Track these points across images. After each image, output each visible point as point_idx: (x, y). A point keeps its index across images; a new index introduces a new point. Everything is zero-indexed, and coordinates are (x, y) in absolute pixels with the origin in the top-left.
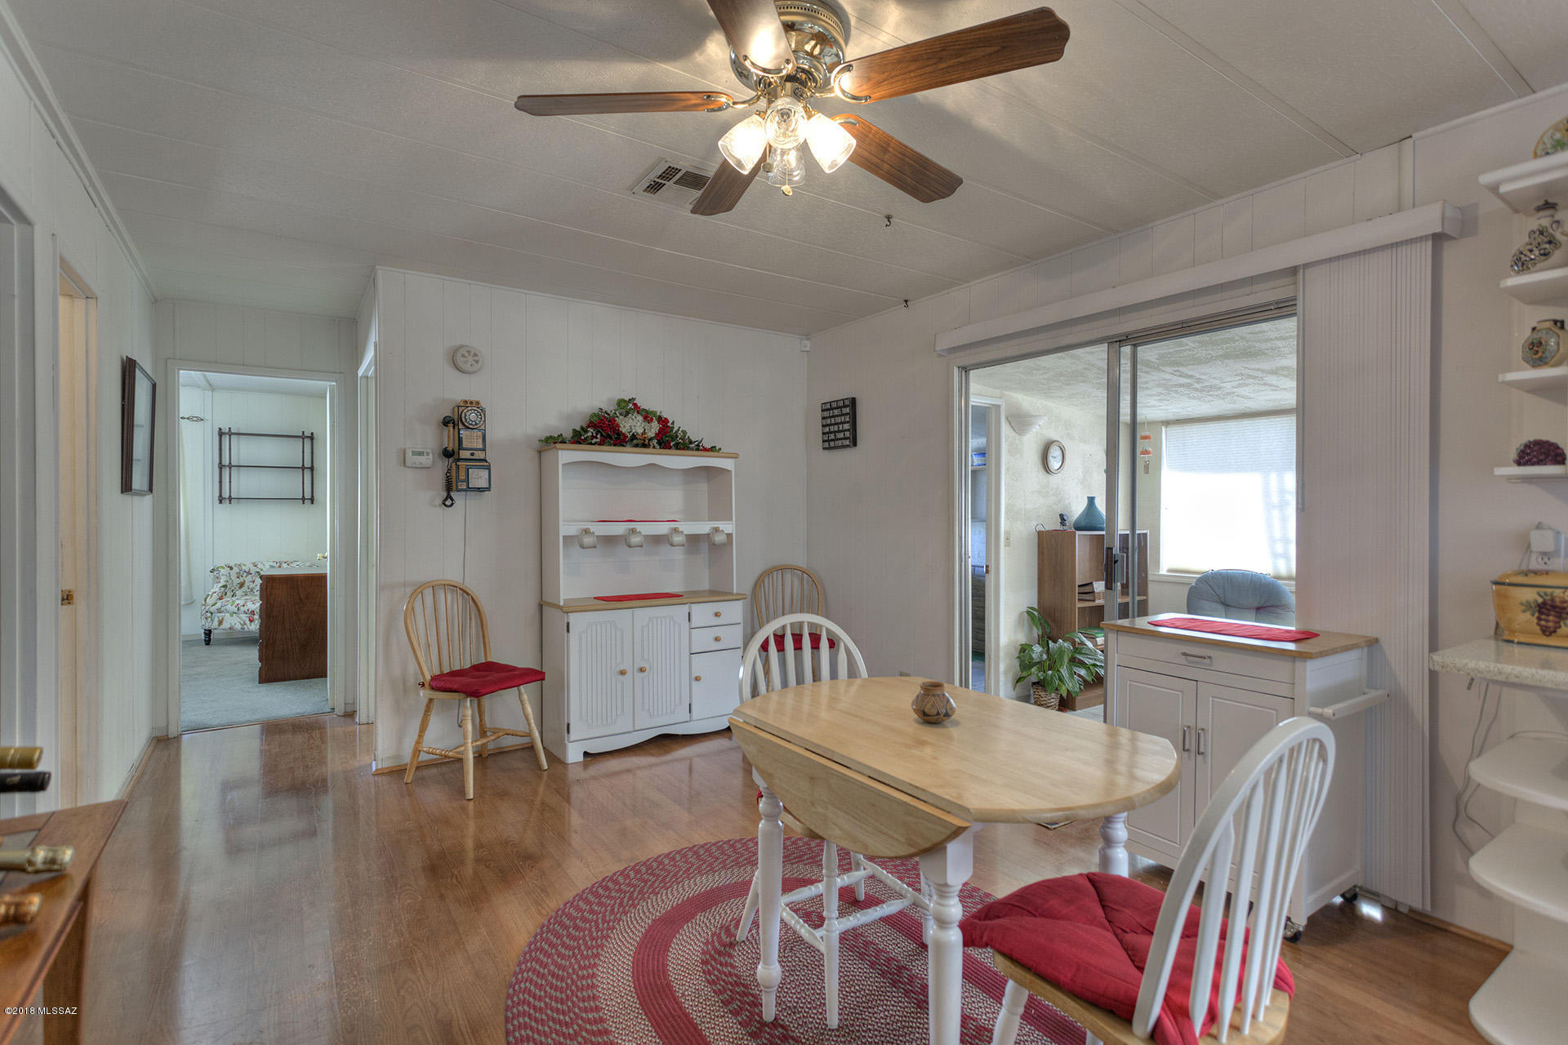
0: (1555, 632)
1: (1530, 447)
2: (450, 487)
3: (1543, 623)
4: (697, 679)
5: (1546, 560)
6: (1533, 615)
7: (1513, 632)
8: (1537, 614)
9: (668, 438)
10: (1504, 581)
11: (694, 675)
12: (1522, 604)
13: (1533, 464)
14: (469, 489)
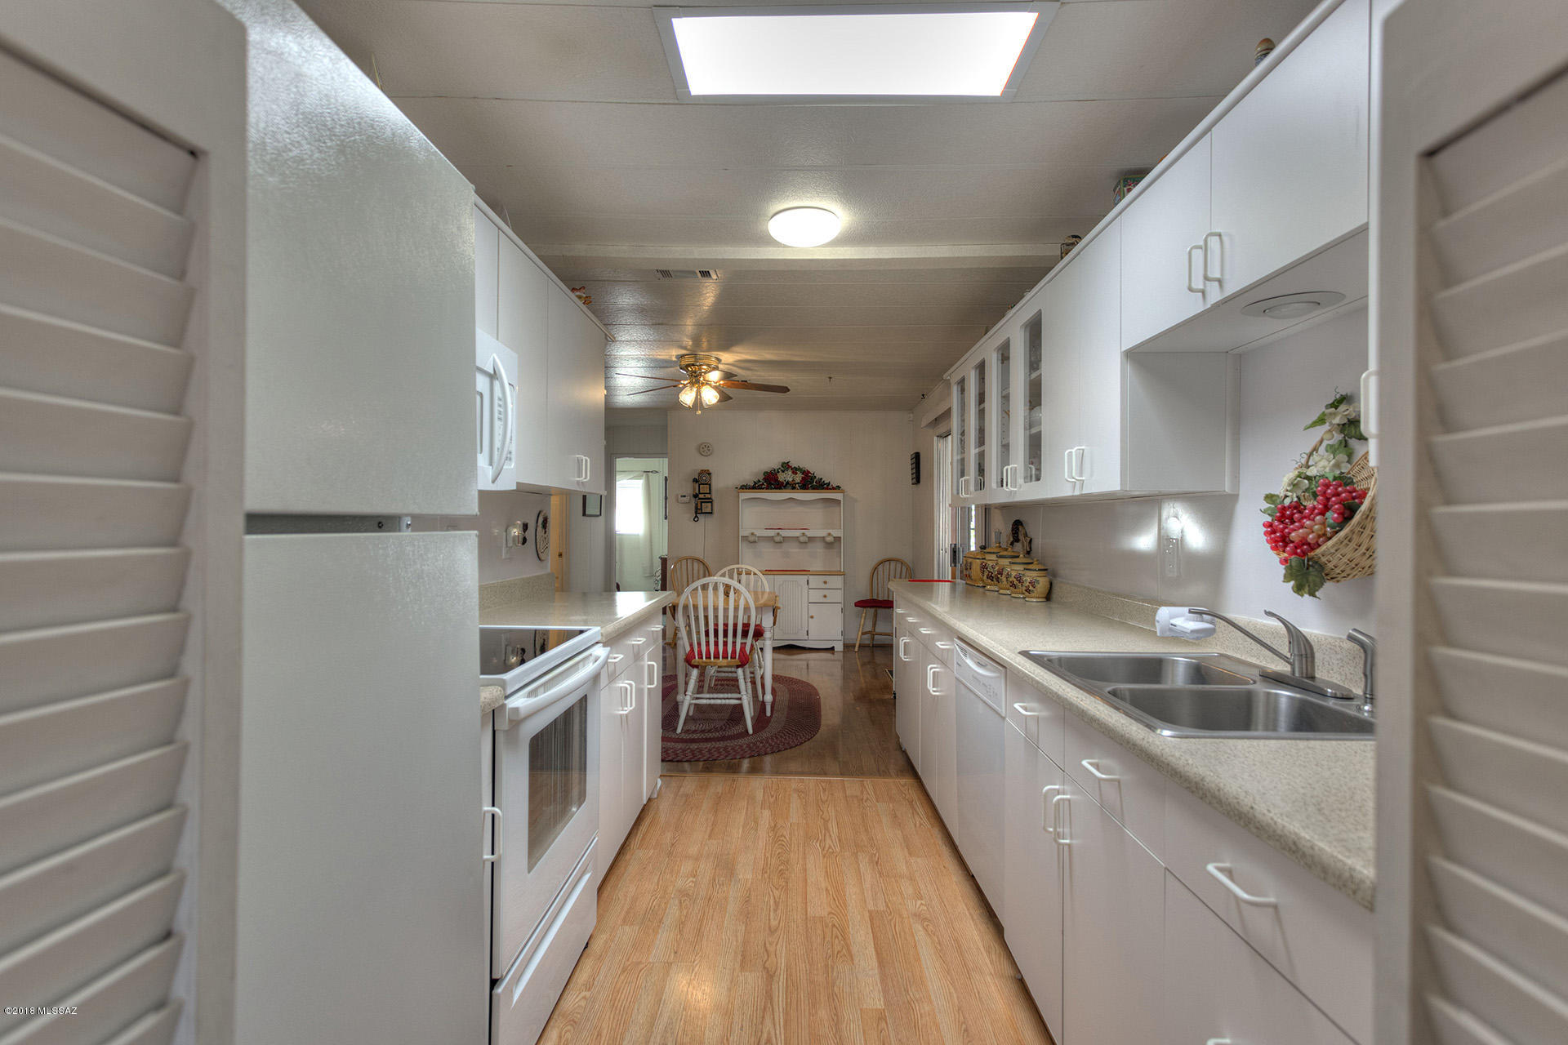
2: (698, 511)
4: (812, 617)
9: (809, 482)
11: (810, 615)
14: (702, 513)
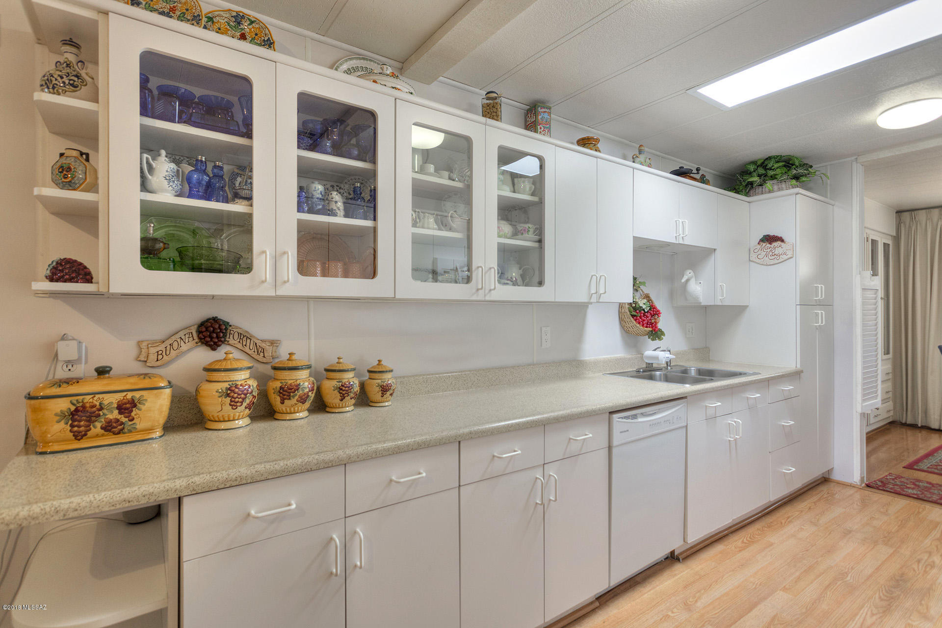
0: (86, 435)
1: (61, 265)
3: (76, 429)
5: (70, 367)
6: (67, 424)
7: (46, 443)
8: (70, 422)
10: (38, 395)
12: (56, 415)
13: (65, 281)
